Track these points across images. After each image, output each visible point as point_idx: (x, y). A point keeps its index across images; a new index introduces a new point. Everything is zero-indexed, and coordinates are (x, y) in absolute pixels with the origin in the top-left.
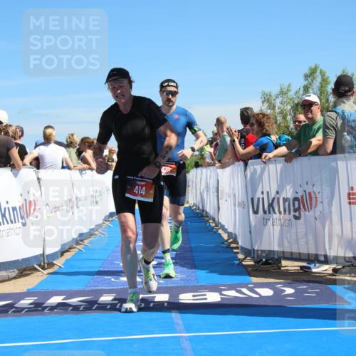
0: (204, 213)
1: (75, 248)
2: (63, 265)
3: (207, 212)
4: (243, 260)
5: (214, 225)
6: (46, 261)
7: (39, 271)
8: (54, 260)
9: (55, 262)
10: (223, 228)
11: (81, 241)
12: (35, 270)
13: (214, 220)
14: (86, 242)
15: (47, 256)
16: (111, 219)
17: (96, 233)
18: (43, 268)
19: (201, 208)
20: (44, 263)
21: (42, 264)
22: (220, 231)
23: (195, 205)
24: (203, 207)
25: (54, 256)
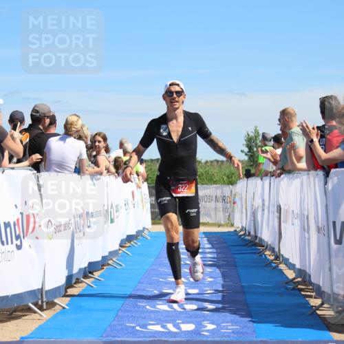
0: (257, 241)
1: (82, 282)
2: (67, 305)
3: (261, 240)
4: (318, 308)
5: (272, 258)
6: (45, 300)
7: (35, 312)
8: (56, 297)
9: (56, 301)
10: (286, 262)
11: (91, 273)
12: (30, 310)
13: (273, 250)
14: (97, 274)
15: (47, 292)
16: (128, 245)
17: (110, 262)
18: (41, 308)
19: (252, 233)
20: (42, 302)
21: (40, 303)
22: (282, 267)
23: (243, 229)
24: (255, 233)
25: (55, 292)
